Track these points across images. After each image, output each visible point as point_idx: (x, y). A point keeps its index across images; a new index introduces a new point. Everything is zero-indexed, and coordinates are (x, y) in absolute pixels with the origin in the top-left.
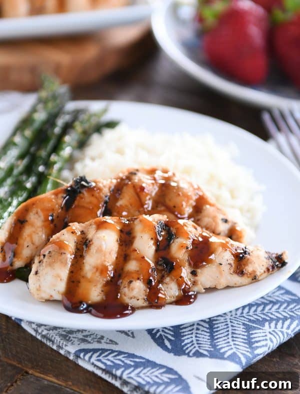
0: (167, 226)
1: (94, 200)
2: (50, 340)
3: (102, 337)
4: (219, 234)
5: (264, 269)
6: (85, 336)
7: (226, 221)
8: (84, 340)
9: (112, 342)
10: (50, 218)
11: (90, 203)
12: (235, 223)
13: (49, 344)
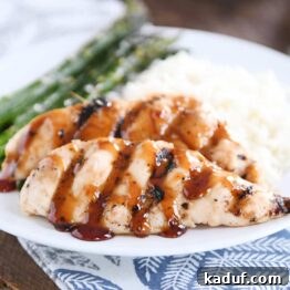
0: (170, 155)
1: (107, 121)
2: (38, 257)
3: (88, 261)
4: (232, 171)
5: (266, 211)
6: (72, 257)
7: (244, 158)
8: (70, 261)
9: (95, 267)
10: (60, 133)
11: (103, 123)
12: (254, 162)
13: (36, 260)
